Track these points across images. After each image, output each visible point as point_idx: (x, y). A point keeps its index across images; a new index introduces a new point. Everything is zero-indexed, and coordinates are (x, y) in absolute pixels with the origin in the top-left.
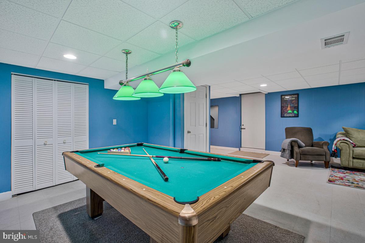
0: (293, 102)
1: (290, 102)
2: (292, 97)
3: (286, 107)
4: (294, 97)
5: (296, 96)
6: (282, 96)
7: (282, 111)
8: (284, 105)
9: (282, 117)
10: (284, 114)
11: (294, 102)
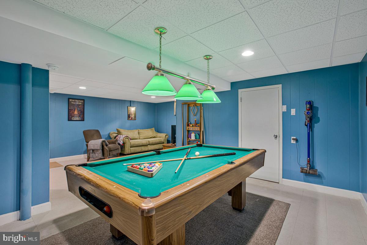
0: (79, 107)
1: (77, 107)
2: (79, 102)
3: (74, 111)
4: (80, 102)
5: (83, 101)
6: (69, 99)
7: (69, 114)
8: (71, 108)
9: (69, 120)
10: (72, 118)
11: (81, 107)
